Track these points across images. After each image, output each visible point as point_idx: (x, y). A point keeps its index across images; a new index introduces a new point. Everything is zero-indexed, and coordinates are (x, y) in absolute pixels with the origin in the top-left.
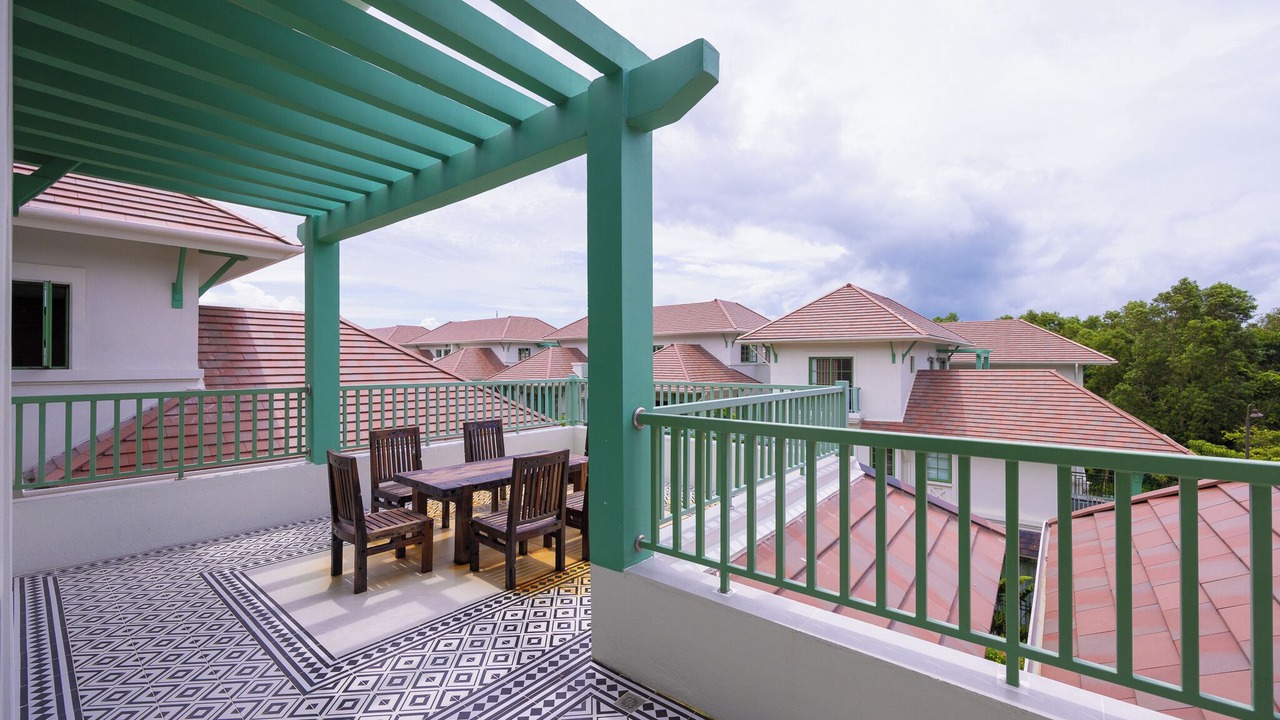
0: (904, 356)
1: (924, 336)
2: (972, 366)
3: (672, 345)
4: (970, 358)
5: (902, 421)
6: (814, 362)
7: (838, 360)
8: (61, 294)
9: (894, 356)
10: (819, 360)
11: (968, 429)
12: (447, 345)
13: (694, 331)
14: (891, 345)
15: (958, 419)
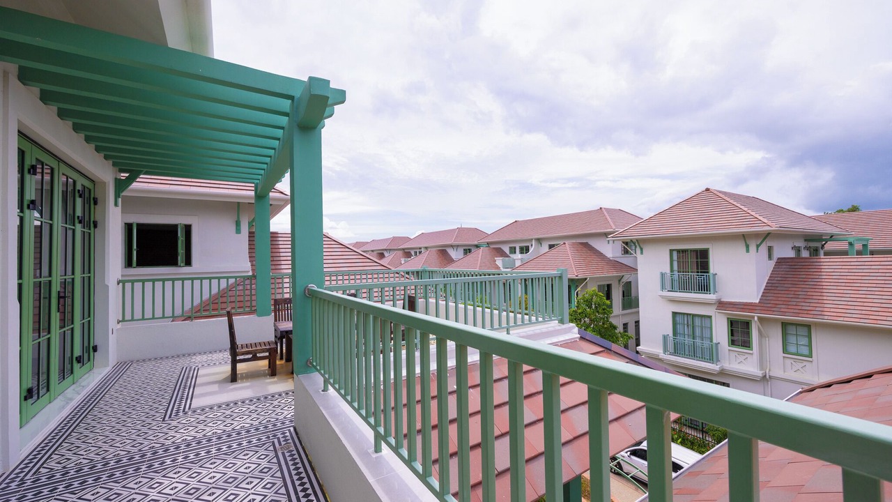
0: (758, 246)
1: (774, 228)
2: (845, 253)
3: (564, 243)
4: (843, 246)
5: (757, 301)
6: (675, 254)
7: (696, 251)
8: (188, 229)
9: (747, 247)
10: (678, 251)
11: (826, 309)
12: (420, 248)
13: (582, 233)
14: (745, 238)
15: (816, 301)
